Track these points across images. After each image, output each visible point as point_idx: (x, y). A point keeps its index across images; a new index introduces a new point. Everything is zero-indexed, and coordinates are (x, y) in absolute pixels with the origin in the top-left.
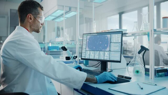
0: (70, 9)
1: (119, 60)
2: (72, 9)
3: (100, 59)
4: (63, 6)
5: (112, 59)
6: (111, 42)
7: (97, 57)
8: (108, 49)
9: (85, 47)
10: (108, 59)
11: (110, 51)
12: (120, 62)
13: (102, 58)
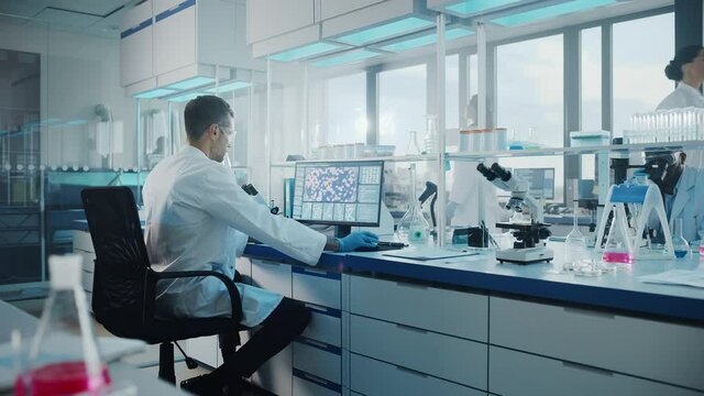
0: (233, 72)
1: (376, 221)
2: (238, 73)
3: (335, 220)
4: (214, 66)
5: (361, 219)
6: (358, 184)
7: (328, 217)
8: (353, 199)
9: (301, 194)
10: (353, 220)
11: (357, 202)
12: (377, 225)
13: (340, 218)
